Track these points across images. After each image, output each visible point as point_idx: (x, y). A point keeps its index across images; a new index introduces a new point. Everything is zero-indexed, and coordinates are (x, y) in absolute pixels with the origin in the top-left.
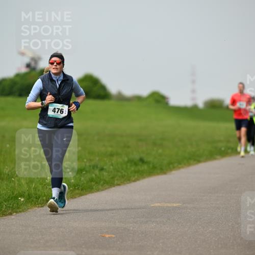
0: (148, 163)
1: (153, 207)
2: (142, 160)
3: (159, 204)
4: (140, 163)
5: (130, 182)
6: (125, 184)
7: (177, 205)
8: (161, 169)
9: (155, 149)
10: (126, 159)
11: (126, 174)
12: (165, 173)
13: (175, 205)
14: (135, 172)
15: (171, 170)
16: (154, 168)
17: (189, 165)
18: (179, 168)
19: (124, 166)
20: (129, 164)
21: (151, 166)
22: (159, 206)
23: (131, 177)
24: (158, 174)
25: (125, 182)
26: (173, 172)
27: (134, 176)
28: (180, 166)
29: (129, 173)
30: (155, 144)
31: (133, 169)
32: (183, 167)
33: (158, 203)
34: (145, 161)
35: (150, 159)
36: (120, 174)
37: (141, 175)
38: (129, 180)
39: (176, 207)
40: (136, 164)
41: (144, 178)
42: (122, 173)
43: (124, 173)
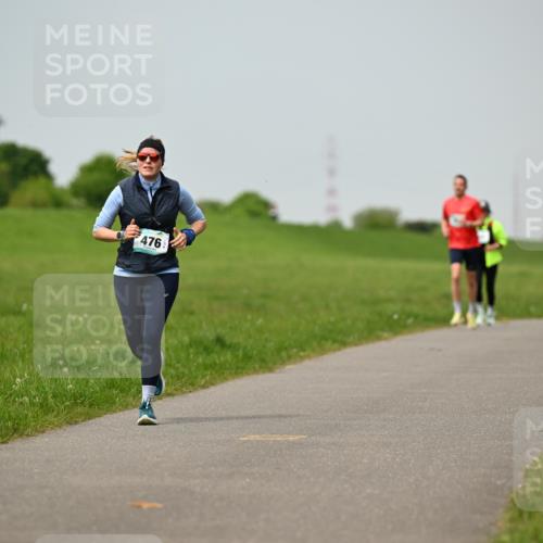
0: (233, 347)
1: (245, 442)
2: (220, 341)
3: (258, 437)
4: (217, 348)
5: (196, 389)
6: (184, 393)
7: (297, 438)
8: (263, 360)
9: (249, 317)
10: (186, 339)
11: (186, 372)
12: (271, 370)
13: (291, 438)
14: (206, 367)
15: (283, 363)
16: (248, 357)
17: (323, 351)
18: (302, 358)
19: (183, 355)
20: (191, 351)
21: (241, 353)
22: (258, 441)
23: (196, 377)
24: (256, 372)
25: (184, 389)
26: (288, 367)
27: (204, 377)
28: (302, 354)
29: (193, 369)
30: (248, 306)
31: (200, 360)
32: (309, 357)
33: (254, 434)
34: (228, 342)
35: (239, 339)
36: (172, 371)
37: (219, 373)
38: (192, 384)
39: (294, 443)
40: (207, 350)
41: (226, 379)
42: (177, 369)
43: (181, 370)
